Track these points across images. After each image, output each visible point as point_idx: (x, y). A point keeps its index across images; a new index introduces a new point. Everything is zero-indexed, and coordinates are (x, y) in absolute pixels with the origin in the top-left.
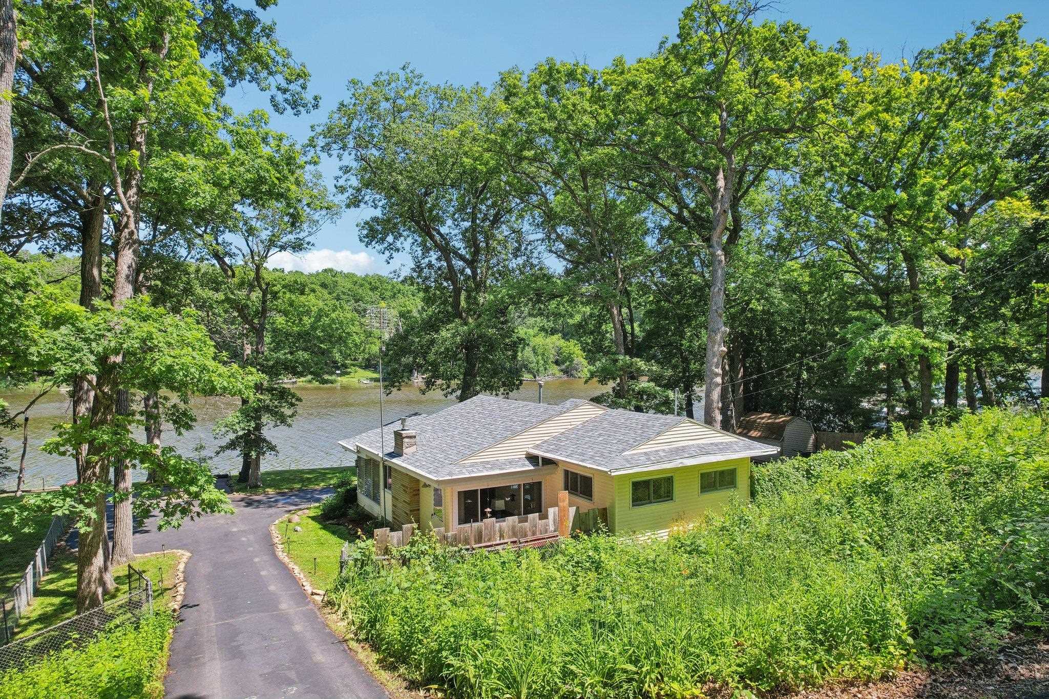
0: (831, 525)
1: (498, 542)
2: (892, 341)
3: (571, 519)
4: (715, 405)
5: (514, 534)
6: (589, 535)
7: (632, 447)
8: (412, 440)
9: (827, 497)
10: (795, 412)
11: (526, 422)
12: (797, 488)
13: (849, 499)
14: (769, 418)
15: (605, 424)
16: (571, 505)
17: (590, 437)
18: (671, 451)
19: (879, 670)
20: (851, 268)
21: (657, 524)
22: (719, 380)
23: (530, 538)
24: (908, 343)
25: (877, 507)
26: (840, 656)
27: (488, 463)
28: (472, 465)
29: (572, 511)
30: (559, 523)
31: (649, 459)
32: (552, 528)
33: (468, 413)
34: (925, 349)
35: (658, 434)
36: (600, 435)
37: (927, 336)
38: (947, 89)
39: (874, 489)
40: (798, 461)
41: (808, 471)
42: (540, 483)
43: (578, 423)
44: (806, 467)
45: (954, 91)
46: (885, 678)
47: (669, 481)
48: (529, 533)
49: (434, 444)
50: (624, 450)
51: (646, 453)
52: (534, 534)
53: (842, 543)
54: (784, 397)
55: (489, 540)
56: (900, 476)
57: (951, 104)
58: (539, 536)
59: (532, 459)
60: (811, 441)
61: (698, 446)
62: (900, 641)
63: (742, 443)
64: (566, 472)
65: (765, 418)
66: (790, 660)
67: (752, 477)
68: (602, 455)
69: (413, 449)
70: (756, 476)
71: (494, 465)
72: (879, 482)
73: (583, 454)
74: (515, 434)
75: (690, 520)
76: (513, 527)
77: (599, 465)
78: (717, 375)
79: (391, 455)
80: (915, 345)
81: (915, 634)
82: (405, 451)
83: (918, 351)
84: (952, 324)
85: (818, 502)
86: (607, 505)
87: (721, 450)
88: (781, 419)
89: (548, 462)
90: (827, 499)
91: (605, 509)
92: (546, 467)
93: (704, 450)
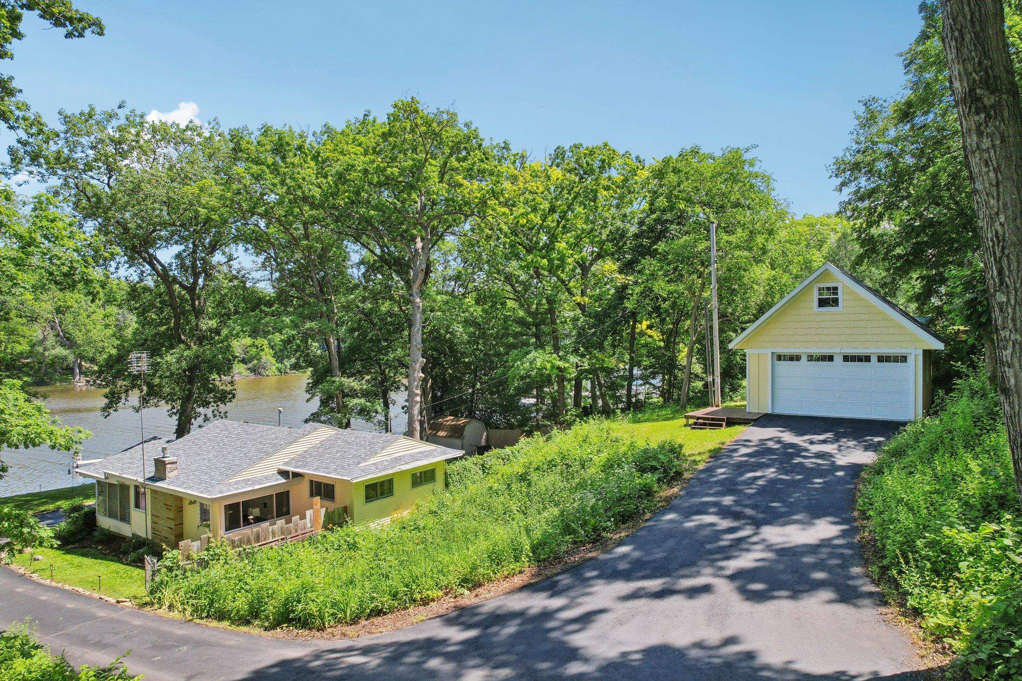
0: (498, 503)
1: (271, 540)
2: (539, 364)
3: (322, 518)
4: (416, 418)
5: (283, 533)
6: (342, 527)
7: (364, 460)
8: (174, 466)
9: (496, 485)
10: (471, 415)
11: (275, 445)
12: (476, 477)
13: (509, 485)
14: (453, 420)
15: (339, 442)
16: (322, 507)
17: (330, 453)
18: (391, 460)
19: (518, 569)
20: (512, 296)
21: (382, 514)
22: (418, 399)
23: (293, 535)
24: (548, 366)
25: (523, 489)
26: (503, 567)
27: (249, 480)
28: (237, 483)
29: (323, 511)
30: (314, 521)
31: (377, 468)
32: (309, 525)
33: (215, 437)
34: (559, 368)
35: (383, 449)
36: (337, 451)
37: (561, 358)
38: (572, 189)
39: (523, 478)
40: (477, 458)
41: (483, 465)
42: (288, 492)
43: (316, 442)
44: (482, 462)
45: (576, 189)
46: (521, 572)
47: (390, 481)
48: (293, 531)
49: (193, 467)
50: (359, 463)
51: (374, 464)
52: (296, 531)
53: (505, 513)
54: (463, 401)
55: (265, 540)
56: (537, 469)
57: (575, 198)
58: (300, 532)
59: (284, 474)
60: (484, 437)
61: (410, 455)
62: (527, 556)
63: (439, 450)
64: (311, 482)
65: (449, 420)
66: (481, 570)
67: (446, 473)
68: (343, 468)
69: (175, 473)
70: (449, 472)
71: (254, 481)
72: (526, 473)
73: (327, 468)
74: (268, 455)
75: (405, 508)
76: (282, 528)
77: (342, 475)
78: (417, 395)
79: (151, 479)
80: (553, 367)
81: (533, 552)
82: (168, 475)
83: (555, 371)
84: (576, 351)
85: (491, 488)
86: (347, 503)
87: (426, 456)
88: (462, 421)
89: (296, 475)
90: (496, 486)
91: (346, 507)
92: (295, 479)
93: (414, 457)
